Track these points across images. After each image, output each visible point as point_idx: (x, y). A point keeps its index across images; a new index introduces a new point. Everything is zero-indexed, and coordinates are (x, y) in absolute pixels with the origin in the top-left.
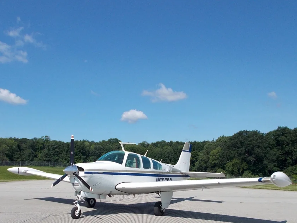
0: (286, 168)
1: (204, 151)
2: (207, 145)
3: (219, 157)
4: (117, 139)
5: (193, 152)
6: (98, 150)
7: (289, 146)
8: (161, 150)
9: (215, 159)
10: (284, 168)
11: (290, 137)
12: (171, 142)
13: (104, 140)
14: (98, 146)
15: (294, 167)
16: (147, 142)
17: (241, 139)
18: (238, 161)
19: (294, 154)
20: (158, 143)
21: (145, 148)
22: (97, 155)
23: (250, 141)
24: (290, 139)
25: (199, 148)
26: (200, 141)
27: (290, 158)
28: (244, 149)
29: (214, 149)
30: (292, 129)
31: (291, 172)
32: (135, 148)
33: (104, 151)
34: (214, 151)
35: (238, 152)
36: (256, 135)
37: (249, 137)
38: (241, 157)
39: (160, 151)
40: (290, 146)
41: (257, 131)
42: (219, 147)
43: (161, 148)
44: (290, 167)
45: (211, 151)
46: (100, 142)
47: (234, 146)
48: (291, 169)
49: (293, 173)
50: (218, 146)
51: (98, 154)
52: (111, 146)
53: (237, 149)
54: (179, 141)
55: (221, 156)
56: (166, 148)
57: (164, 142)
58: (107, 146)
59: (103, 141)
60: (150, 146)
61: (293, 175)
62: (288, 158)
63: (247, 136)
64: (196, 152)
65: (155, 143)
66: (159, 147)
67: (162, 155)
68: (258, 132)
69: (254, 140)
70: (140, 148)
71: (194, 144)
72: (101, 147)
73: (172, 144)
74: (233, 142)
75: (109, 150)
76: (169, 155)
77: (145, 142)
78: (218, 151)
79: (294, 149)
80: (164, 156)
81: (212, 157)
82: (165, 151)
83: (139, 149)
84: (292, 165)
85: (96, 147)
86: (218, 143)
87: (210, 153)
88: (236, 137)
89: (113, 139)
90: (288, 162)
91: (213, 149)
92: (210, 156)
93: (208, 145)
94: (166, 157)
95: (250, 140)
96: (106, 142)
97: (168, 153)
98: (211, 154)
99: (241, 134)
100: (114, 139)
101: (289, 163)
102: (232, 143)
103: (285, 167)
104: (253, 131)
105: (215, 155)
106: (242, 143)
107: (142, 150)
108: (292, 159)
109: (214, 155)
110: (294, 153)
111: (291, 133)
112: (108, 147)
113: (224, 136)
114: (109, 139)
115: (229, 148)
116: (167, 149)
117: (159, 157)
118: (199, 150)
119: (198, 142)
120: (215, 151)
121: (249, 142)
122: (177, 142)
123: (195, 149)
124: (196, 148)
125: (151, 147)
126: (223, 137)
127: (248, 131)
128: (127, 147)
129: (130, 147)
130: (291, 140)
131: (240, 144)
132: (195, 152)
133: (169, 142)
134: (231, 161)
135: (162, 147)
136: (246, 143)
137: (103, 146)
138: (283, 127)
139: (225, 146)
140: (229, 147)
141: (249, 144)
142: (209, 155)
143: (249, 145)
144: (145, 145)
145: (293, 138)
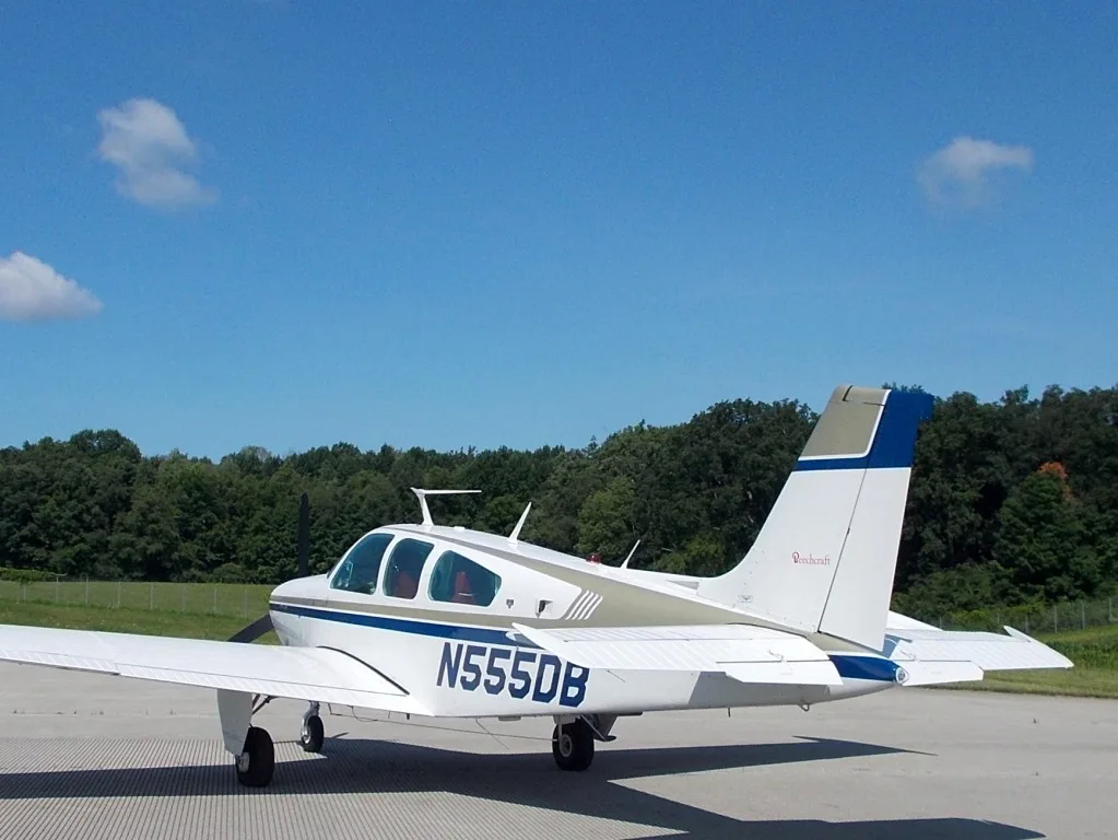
0: (917, 577)
1: (550, 496)
2: (564, 470)
3: (625, 527)
4: (117, 434)
5: (496, 501)
6: (22, 489)
7: (932, 476)
8: (339, 491)
9: (606, 537)
10: (910, 578)
11: (933, 435)
12: (386, 450)
13: (50, 439)
14: (17, 468)
15: (953, 574)
16: (264, 451)
17: (724, 441)
18: (712, 548)
19: (954, 513)
20: (321, 454)
21: (260, 478)
22: (12, 512)
23: (768, 451)
24: (937, 444)
25: (523, 485)
26: (522, 450)
27: (934, 530)
28: (738, 487)
29: (602, 486)
30: (944, 399)
31: (942, 596)
32: (210, 479)
33: (50, 494)
34: (599, 495)
35: (712, 503)
36: (791, 425)
37: (759, 432)
38: (726, 528)
39: (336, 498)
40: (936, 475)
41: (793, 405)
42: (622, 479)
43: (336, 480)
44: (939, 575)
45: (584, 499)
46: (27, 445)
47: (696, 474)
48: (942, 584)
49: (952, 601)
50: (615, 474)
51: (17, 506)
52: (88, 470)
53: (708, 491)
54: (427, 448)
55: (633, 520)
56: (365, 483)
57: (346, 449)
58: (69, 467)
59: (47, 442)
60: (282, 472)
61: (955, 611)
62: (927, 533)
63: (750, 430)
64: (510, 504)
65: (304, 457)
66: (328, 478)
67: (346, 517)
68: (798, 409)
69: (782, 448)
70: (236, 480)
71: (500, 466)
72: (37, 471)
73: (392, 460)
74: (690, 456)
75: (76, 488)
76: (381, 516)
77: (255, 450)
78: (617, 498)
79: (954, 489)
80: (356, 520)
81: (588, 525)
82: (356, 497)
83: (230, 484)
84: (946, 565)
85: (9, 472)
86: (618, 459)
87: (579, 507)
88: (703, 431)
89: (95, 431)
90: (925, 549)
91: (596, 488)
92: (579, 524)
93: (569, 468)
94: (360, 524)
95: (767, 447)
96: (60, 448)
97: (374, 506)
98: (584, 512)
99: (722, 413)
100: (101, 434)
101: (931, 556)
102: (684, 461)
103: (913, 573)
104: (776, 404)
105: (607, 520)
106: (728, 462)
107: (245, 488)
108: (946, 535)
109: (603, 518)
110: (951, 512)
111: (939, 418)
112: (70, 473)
113: (645, 427)
114: (77, 431)
115: (669, 483)
116: (368, 487)
117: (328, 526)
118: (523, 491)
119: (517, 452)
120: (604, 497)
121: (762, 454)
122: (416, 453)
123: (503, 487)
124: (508, 483)
125: (288, 478)
126: (640, 430)
127: (755, 403)
128: (168, 475)
129: (183, 473)
130: (940, 451)
131: (720, 466)
132: (501, 504)
133: (378, 451)
134: (682, 549)
135: (343, 477)
136: (749, 463)
137: (43, 467)
138: (904, 389)
139: (651, 477)
140: (669, 477)
141: (759, 467)
142: (575, 515)
143: (761, 472)
144: (260, 463)
145: (950, 438)
